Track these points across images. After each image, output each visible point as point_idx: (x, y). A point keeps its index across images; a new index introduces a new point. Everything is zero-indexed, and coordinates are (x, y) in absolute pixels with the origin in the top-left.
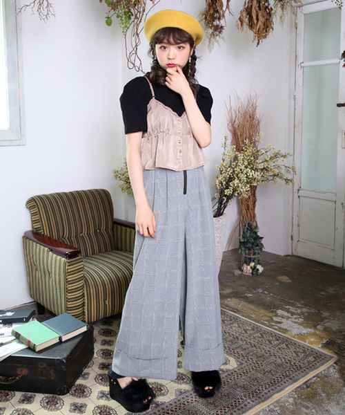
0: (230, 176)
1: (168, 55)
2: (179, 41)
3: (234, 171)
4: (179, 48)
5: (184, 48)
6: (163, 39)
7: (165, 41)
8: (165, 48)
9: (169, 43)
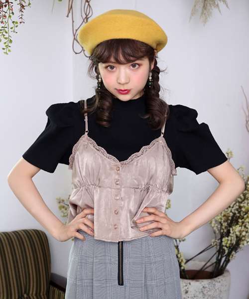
0: (234, 214)
1: (118, 78)
2: (132, 58)
3: (240, 207)
4: (134, 66)
5: (139, 65)
6: (109, 57)
7: (112, 59)
8: (112, 68)
9: (118, 62)
